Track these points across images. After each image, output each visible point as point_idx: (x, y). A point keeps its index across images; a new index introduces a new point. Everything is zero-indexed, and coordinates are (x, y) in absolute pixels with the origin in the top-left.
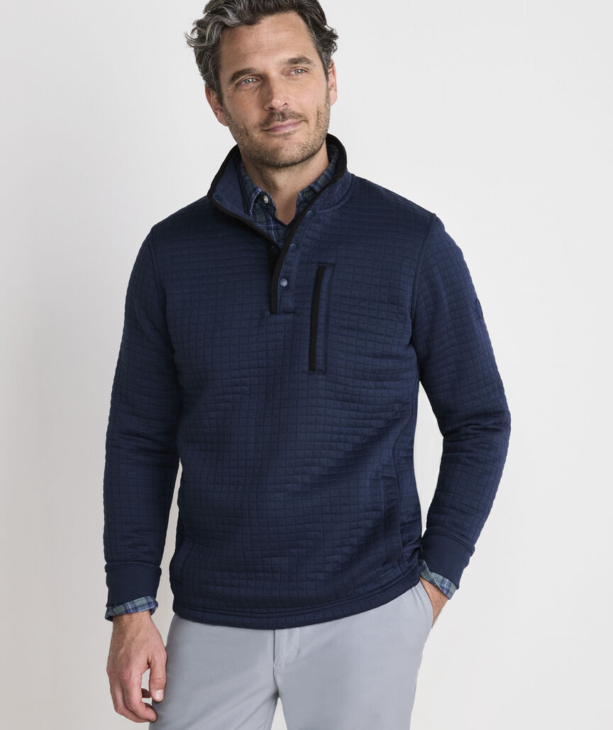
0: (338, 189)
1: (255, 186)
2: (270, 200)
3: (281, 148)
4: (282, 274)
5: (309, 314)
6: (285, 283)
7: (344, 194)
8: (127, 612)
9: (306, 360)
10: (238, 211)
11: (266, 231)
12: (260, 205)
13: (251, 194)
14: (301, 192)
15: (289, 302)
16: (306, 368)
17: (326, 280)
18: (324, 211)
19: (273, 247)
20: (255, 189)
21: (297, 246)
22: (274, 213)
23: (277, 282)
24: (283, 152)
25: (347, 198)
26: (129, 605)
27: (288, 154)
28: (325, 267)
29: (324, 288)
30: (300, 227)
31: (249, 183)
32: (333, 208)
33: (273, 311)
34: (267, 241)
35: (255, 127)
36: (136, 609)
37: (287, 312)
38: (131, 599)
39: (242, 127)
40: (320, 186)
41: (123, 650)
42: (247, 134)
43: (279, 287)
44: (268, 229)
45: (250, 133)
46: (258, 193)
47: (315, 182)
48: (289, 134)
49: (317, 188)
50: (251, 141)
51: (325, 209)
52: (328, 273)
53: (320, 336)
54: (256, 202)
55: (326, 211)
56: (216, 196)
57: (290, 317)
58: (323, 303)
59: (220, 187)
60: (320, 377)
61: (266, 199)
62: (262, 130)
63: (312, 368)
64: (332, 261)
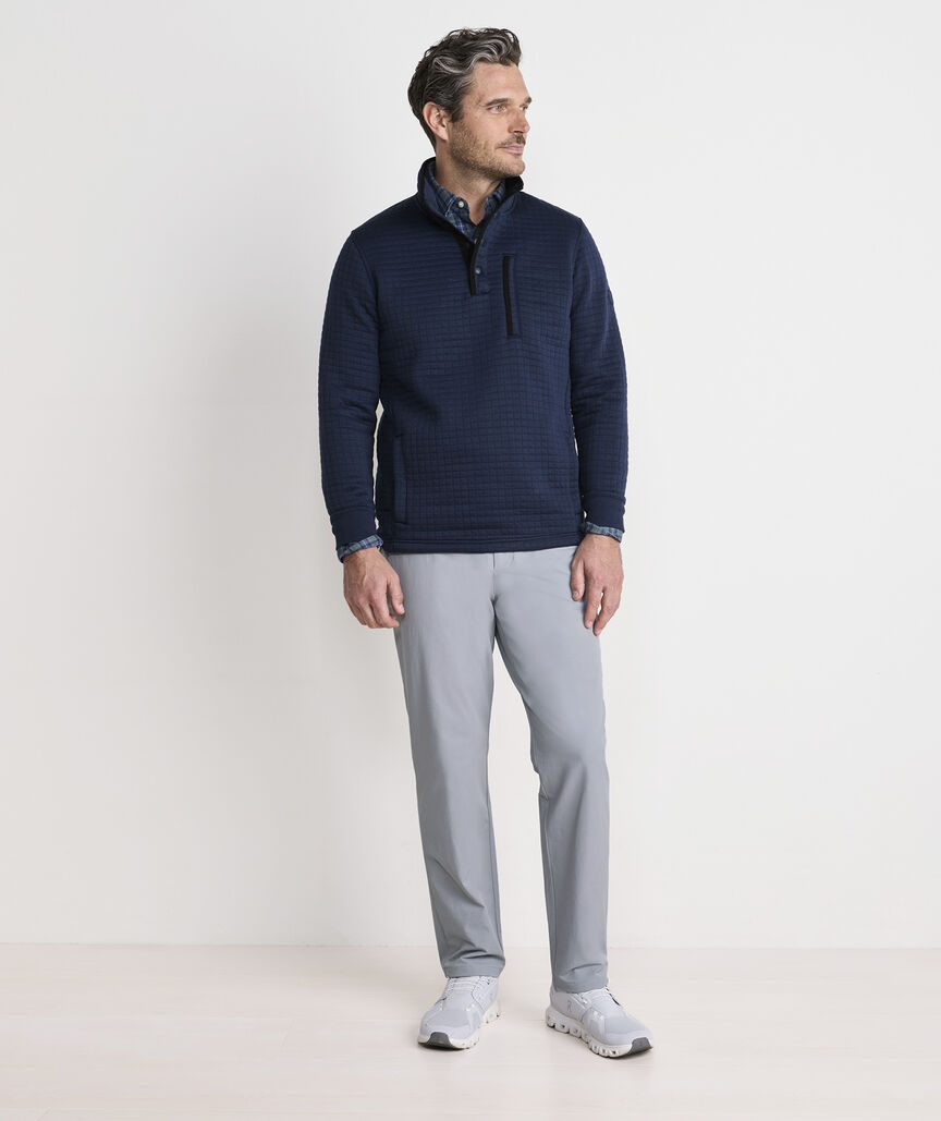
1: (451, 193)
2: (464, 204)
4: (475, 264)
5: (503, 293)
6: (478, 272)
8: (363, 548)
9: (505, 328)
12: (457, 208)
13: (448, 199)
15: (484, 286)
16: (505, 334)
17: (511, 267)
19: (467, 243)
20: (451, 196)
21: (485, 242)
22: (468, 215)
23: (474, 272)
26: (364, 542)
28: (509, 257)
29: (511, 272)
33: (473, 293)
36: (370, 545)
37: (484, 293)
38: (365, 537)
40: (501, 196)
41: (366, 578)
43: (475, 274)
44: (465, 229)
46: (455, 199)
49: (499, 197)
52: (512, 261)
53: (513, 309)
57: (486, 297)
58: (512, 284)
60: (518, 340)
61: (461, 204)
63: (510, 333)
64: (514, 252)
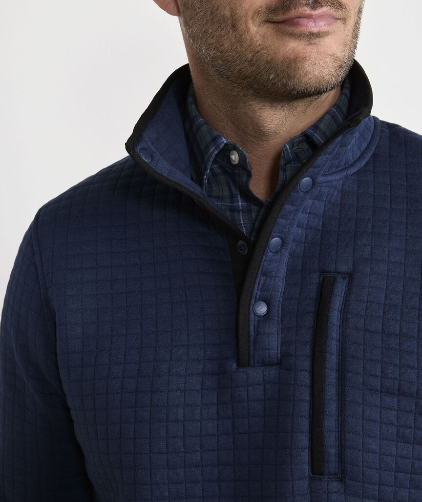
0: (354, 141)
1: (216, 133)
2: (242, 158)
3: (305, 59)
4: (256, 292)
5: (308, 368)
6: (262, 309)
7: (363, 148)
9: (305, 456)
10: (182, 179)
11: (228, 214)
12: (220, 167)
13: (207, 148)
14: (288, 143)
15: (273, 342)
16: (306, 469)
17: (337, 303)
18: (329, 178)
19: (241, 242)
20: (215, 139)
21: (284, 243)
22: (247, 183)
23: (249, 308)
24: (308, 66)
25: (368, 156)
27: (316, 73)
28: (335, 279)
29: (334, 316)
30: (288, 208)
31: (204, 128)
32: (345, 173)
33: (242, 361)
34: (230, 232)
35: (257, 12)
37: (267, 364)
39: (227, 13)
40: (324, 134)
42: (234, 27)
43: (252, 316)
44: (233, 210)
45: (241, 26)
46: (222, 146)
47: (315, 126)
48: (318, 35)
49: (318, 138)
50: (240, 41)
51: (332, 174)
52: (340, 289)
54: (215, 161)
55: (333, 177)
56: (143, 149)
57: (273, 372)
59: (149, 134)
60: (333, 485)
61: (235, 157)
62: (268, 21)
63: (317, 468)
64: (346, 267)
